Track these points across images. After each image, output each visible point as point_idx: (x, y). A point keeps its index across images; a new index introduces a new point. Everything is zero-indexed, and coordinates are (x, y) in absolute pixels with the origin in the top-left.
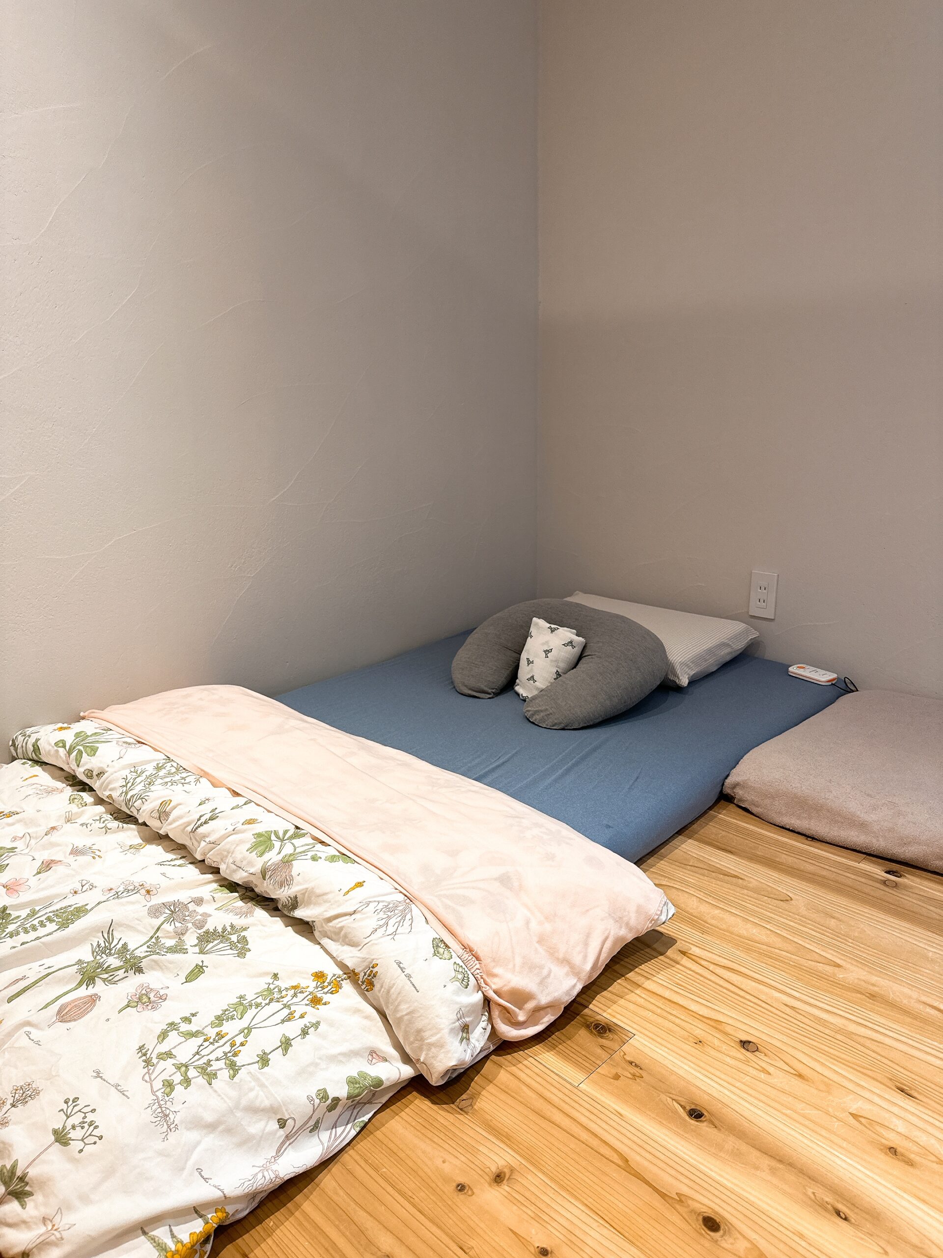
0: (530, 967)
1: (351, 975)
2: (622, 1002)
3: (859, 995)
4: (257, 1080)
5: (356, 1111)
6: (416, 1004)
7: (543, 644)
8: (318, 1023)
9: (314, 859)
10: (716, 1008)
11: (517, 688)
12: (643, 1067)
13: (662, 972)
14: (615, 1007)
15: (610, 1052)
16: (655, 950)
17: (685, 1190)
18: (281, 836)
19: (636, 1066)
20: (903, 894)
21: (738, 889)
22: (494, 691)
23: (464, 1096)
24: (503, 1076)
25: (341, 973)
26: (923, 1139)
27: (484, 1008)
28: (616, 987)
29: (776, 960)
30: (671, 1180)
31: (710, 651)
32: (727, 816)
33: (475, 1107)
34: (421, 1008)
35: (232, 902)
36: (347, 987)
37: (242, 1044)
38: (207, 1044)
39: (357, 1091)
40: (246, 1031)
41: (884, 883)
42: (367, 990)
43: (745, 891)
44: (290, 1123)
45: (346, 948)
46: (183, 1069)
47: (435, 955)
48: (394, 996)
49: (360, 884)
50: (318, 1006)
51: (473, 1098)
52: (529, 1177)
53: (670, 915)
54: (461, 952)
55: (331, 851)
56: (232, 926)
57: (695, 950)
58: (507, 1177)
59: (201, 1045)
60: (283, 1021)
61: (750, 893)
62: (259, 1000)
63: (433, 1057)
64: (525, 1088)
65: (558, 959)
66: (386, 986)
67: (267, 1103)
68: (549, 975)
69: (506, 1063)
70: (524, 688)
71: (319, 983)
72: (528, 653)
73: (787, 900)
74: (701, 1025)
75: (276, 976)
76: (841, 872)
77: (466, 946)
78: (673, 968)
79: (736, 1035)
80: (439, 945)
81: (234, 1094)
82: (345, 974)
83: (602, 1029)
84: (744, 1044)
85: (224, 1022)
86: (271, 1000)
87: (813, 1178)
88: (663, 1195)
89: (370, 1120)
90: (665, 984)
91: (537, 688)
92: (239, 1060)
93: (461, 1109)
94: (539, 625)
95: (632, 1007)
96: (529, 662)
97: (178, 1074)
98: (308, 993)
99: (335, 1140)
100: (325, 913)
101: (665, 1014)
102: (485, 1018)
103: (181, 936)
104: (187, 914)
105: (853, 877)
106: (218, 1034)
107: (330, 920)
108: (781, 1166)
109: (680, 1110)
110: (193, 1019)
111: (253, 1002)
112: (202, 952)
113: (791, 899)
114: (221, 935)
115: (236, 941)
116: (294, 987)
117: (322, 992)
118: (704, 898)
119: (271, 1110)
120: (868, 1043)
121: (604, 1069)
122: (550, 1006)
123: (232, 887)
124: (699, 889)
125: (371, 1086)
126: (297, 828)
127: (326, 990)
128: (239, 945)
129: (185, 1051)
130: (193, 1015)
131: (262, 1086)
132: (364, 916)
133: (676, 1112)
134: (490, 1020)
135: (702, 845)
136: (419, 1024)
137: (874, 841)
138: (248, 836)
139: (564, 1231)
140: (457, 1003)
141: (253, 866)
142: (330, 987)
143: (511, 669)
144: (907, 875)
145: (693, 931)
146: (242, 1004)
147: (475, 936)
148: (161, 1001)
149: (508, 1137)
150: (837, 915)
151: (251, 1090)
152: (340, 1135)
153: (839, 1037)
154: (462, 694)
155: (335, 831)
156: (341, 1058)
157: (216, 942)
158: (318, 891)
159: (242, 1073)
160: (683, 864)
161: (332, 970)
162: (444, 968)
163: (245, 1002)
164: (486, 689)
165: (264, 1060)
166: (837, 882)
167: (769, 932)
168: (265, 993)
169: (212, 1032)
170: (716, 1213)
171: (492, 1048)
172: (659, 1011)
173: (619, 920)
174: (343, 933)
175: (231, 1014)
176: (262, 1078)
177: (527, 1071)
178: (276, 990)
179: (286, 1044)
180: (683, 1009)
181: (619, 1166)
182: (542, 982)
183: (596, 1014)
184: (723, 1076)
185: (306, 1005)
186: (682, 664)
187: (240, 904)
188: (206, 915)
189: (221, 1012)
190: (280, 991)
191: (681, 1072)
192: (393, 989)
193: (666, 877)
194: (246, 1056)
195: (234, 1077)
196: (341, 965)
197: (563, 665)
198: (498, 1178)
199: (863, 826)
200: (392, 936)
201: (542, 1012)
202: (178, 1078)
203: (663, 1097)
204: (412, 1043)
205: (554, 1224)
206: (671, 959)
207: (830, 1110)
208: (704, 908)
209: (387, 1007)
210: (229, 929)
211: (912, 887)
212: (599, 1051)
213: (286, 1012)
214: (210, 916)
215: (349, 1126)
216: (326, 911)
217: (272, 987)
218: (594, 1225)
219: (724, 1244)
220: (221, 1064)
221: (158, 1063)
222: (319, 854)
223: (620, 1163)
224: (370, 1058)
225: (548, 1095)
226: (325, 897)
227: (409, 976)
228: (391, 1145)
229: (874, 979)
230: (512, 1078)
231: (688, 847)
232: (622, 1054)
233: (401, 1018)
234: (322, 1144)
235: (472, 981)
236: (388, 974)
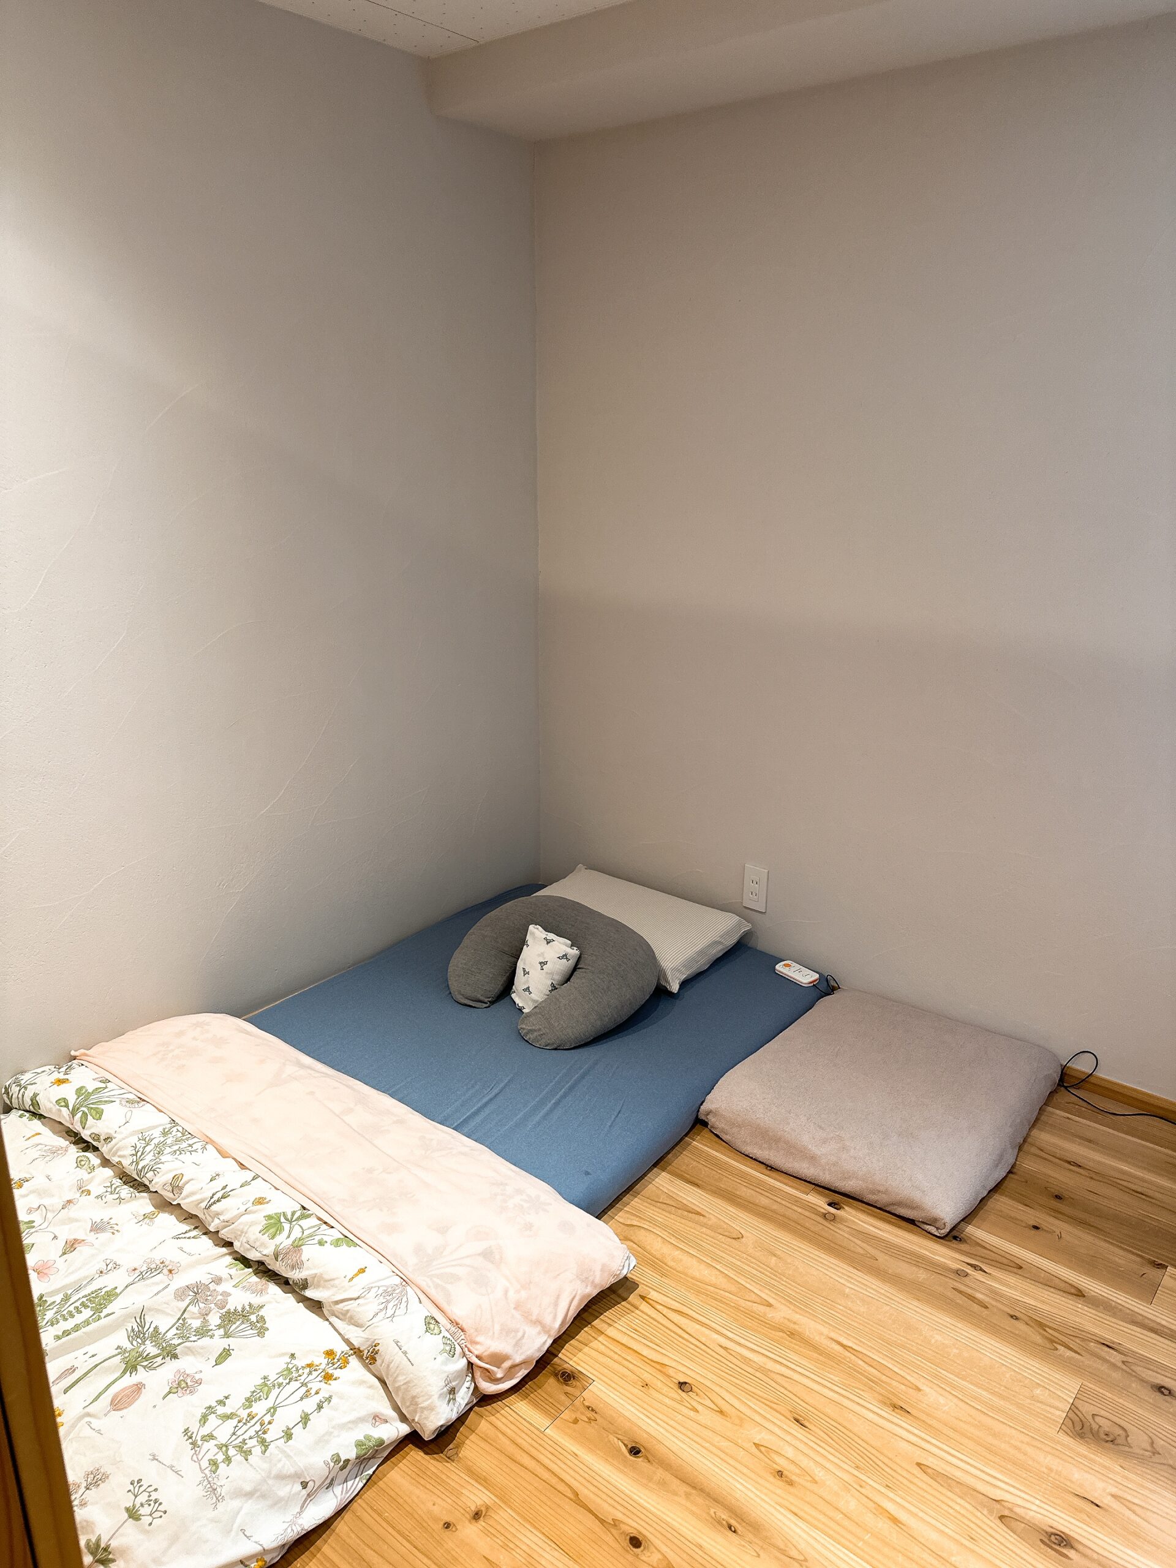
0: (507, 1331)
1: (357, 1352)
2: (586, 1349)
3: (781, 1334)
4: (283, 1452)
5: (362, 1466)
6: (412, 1375)
7: (539, 955)
8: (331, 1397)
9: (321, 1243)
10: (664, 1351)
11: (513, 996)
12: (597, 1411)
13: (623, 1319)
14: (580, 1355)
15: (573, 1398)
16: (619, 1296)
17: (620, 1516)
18: (289, 1217)
19: (593, 1410)
20: (840, 1229)
21: (698, 1227)
22: (490, 1000)
23: (451, 1446)
24: (484, 1426)
25: (348, 1348)
26: (805, 1462)
27: (468, 1370)
28: (582, 1335)
29: (721, 1301)
30: (610, 1509)
31: (701, 952)
32: (699, 1144)
33: (460, 1455)
34: (416, 1379)
35: (248, 1277)
36: (354, 1361)
37: (270, 1423)
38: (240, 1425)
39: (364, 1452)
40: (272, 1410)
41: (824, 1216)
42: (370, 1364)
43: (704, 1230)
44: (311, 1484)
45: (352, 1328)
46: (224, 1449)
47: (427, 1331)
48: (393, 1370)
49: (362, 1271)
50: (330, 1382)
51: (458, 1447)
52: (500, 1513)
53: (631, 1268)
54: (449, 1326)
55: (335, 1234)
56: (250, 1305)
57: (653, 1295)
58: (483, 1514)
59: (237, 1426)
60: (302, 1399)
61: (709, 1232)
62: (281, 1380)
63: (425, 1418)
64: (500, 1435)
65: (531, 1321)
66: (386, 1362)
67: (292, 1471)
68: (523, 1336)
69: (487, 1413)
70: (520, 997)
71: (330, 1360)
72: (524, 963)
73: (739, 1238)
74: (648, 1368)
75: (293, 1356)
76: (789, 1205)
77: (453, 1321)
78: (633, 1314)
79: (677, 1377)
80: (430, 1322)
81: (266, 1466)
82: (351, 1349)
83: (567, 1377)
84: (682, 1385)
85: (253, 1403)
86: (291, 1380)
87: (716, 1500)
88: (602, 1521)
89: (374, 1472)
90: (624, 1330)
91: (534, 1001)
92: (268, 1437)
93: (449, 1458)
94: (536, 932)
95: (594, 1354)
96: (525, 973)
97: (221, 1453)
98: (321, 1370)
99: (347, 1493)
100: (333, 1297)
101: (620, 1359)
102: (468, 1379)
103: (205, 1316)
104: (209, 1293)
105: (800, 1210)
106: (249, 1415)
107: (337, 1303)
108: (694, 1491)
109: (623, 1448)
110: (227, 1401)
111: (276, 1382)
112: (227, 1335)
113: (743, 1237)
114: (242, 1315)
115: (255, 1321)
116: (309, 1366)
117: (332, 1368)
118: (668, 1239)
119: (297, 1475)
120: (779, 1379)
121: (567, 1415)
122: (524, 1363)
123: (245, 1262)
124: (664, 1227)
125: (374, 1446)
126: (304, 1208)
127: (335, 1366)
128: (259, 1325)
129: (224, 1432)
130: (226, 1398)
131: (288, 1456)
132: (366, 1301)
133: (620, 1450)
134: (473, 1379)
135: (673, 1178)
136: (414, 1392)
137: (821, 1174)
138: (258, 1217)
139: (525, 1555)
140: (445, 1372)
141: (266, 1247)
142: (339, 1363)
143: (508, 974)
144: (846, 1208)
145: (655, 1275)
146: (266, 1385)
147: (459, 1311)
148: (196, 1385)
149: (485, 1480)
150: (778, 1253)
151: (280, 1461)
152: (350, 1488)
153: (758, 1374)
154: (459, 1003)
155: (337, 1209)
156: (350, 1425)
157: (238, 1323)
158: (326, 1277)
159: (272, 1447)
160: (655, 1201)
161: (341, 1347)
162: (435, 1342)
163: (269, 1383)
164: (482, 998)
165: (288, 1435)
166: (784, 1216)
167: (718, 1273)
168: (285, 1373)
169: (244, 1414)
170: (640, 1533)
171: (475, 1402)
172: (616, 1357)
173: (585, 1281)
174: (349, 1315)
175: (258, 1395)
176: (288, 1451)
177: (504, 1420)
178: (294, 1369)
179: (305, 1419)
180: (637, 1354)
181: (571, 1500)
182: (518, 1344)
183: (562, 1363)
184: (660, 1416)
185: (320, 1381)
186: (673, 969)
187: (255, 1279)
188: (226, 1294)
189: (250, 1394)
190: (297, 1370)
191: (627, 1414)
192: (393, 1363)
193: (637, 1216)
194: (274, 1432)
195: (265, 1452)
196: (347, 1342)
197: (558, 978)
198: (477, 1516)
199: (813, 1159)
200: (391, 1318)
201: (517, 1368)
202: (220, 1457)
203: (611, 1437)
204: (408, 1407)
205: (518, 1550)
206: (632, 1305)
207: (740, 1441)
208: (666, 1250)
209: (388, 1378)
210: (247, 1308)
211: (846, 1220)
212: (563, 1398)
213: (304, 1389)
214: (229, 1295)
215: (358, 1479)
216: (334, 1295)
217: (290, 1366)
218: (548, 1549)
219: (643, 1558)
220: (254, 1442)
221: (202, 1444)
222: (325, 1238)
223: (572, 1496)
224: (374, 1421)
225: (519, 1441)
226: (332, 1283)
227: (405, 1353)
228: (392, 1493)
229: (796, 1317)
230: (490, 1427)
231: (662, 1182)
232: (582, 1399)
233: (399, 1387)
234: (337, 1497)
235: (458, 1348)
236: (388, 1352)
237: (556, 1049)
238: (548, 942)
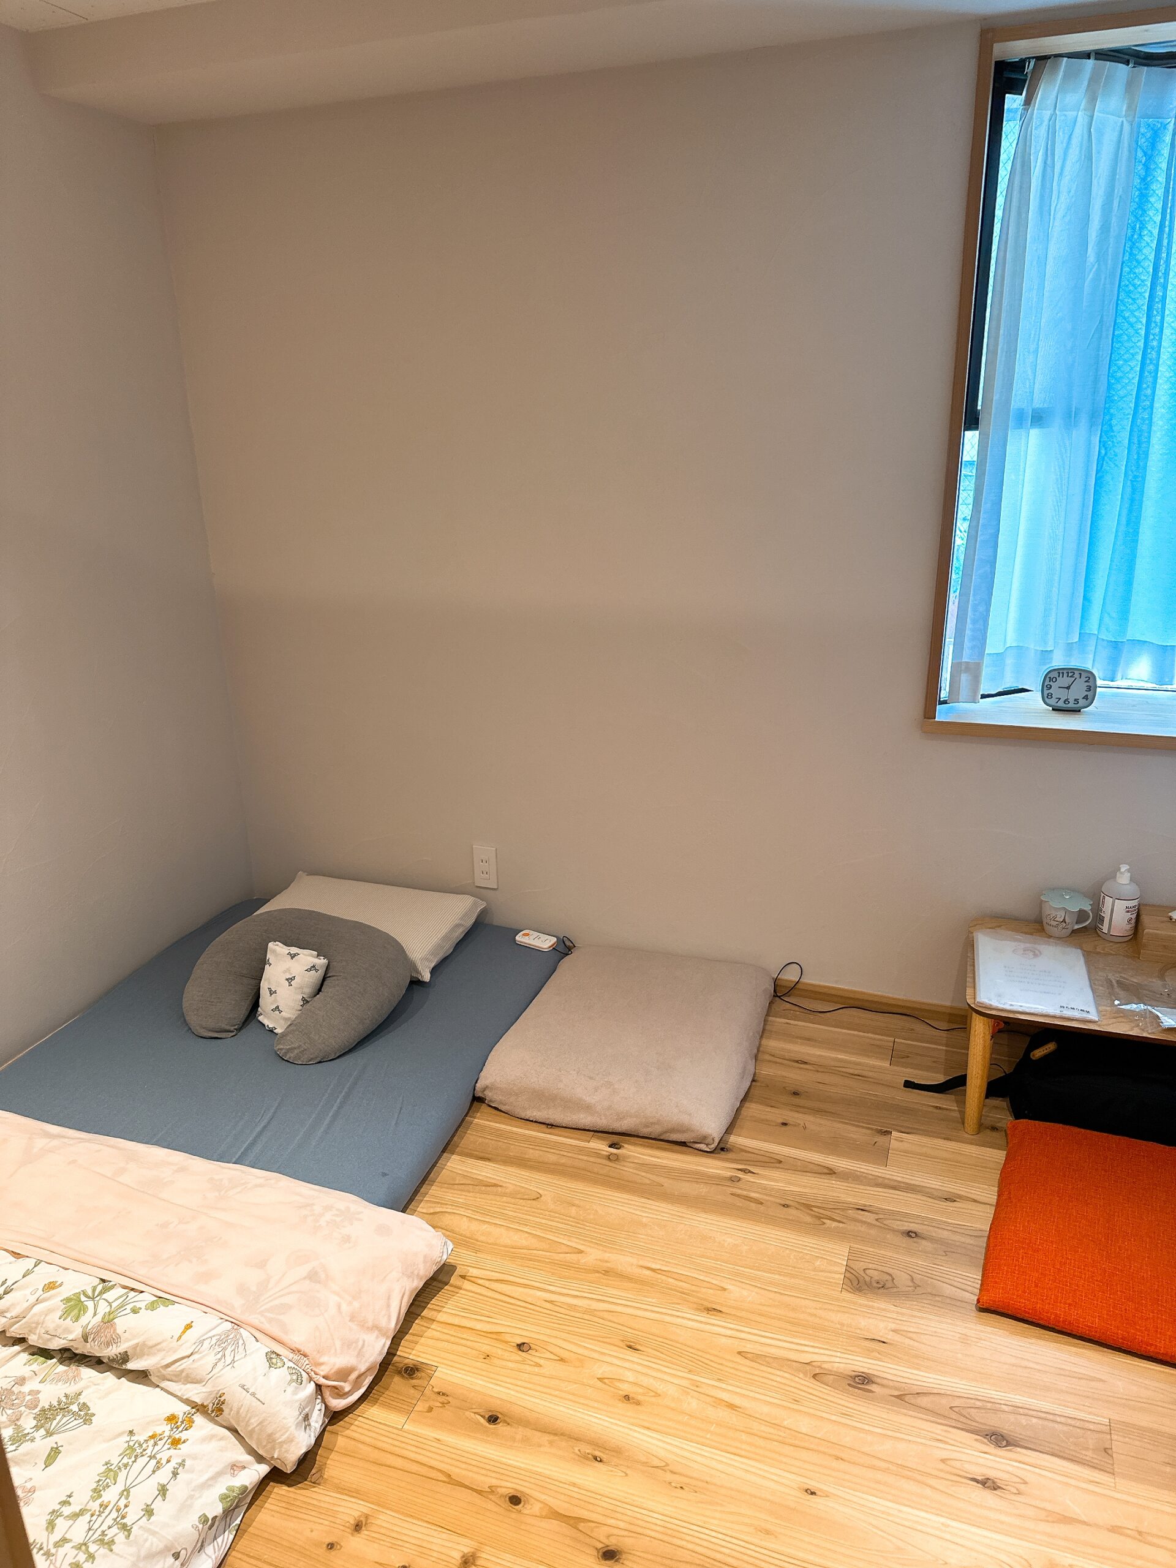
0: (348, 1344)
1: (201, 1409)
2: (422, 1340)
3: (597, 1275)
4: (149, 1531)
5: (228, 1519)
6: (264, 1415)
7: (285, 972)
8: (184, 1461)
9: (135, 1311)
10: (496, 1321)
11: (260, 1018)
12: (448, 1393)
13: (449, 1302)
14: (418, 1347)
15: (422, 1389)
16: (440, 1282)
17: (494, 1482)
18: (90, 1293)
19: (443, 1394)
20: (624, 1166)
21: (498, 1198)
22: (236, 1027)
23: (313, 1471)
24: (341, 1441)
25: (189, 1408)
26: (645, 1381)
27: (316, 1392)
28: (415, 1328)
29: (536, 1261)
30: (483, 1478)
31: (445, 938)
32: (482, 1120)
33: (325, 1476)
34: (269, 1417)
35: (53, 1368)
36: (199, 1419)
37: (126, 1506)
38: (94, 1518)
39: (229, 1504)
40: (125, 1493)
41: (608, 1158)
42: (217, 1416)
43: (505, 1199)
44: (183, 1553)
45: (189, 1386)
46: (83, 1548)
47: (270, 1367)
48: (243, 1415)
49: (189, 1326)
50: (179, 1446)
51: (320, 1470)
52: (380, 1517)
53: (449, 1252)
54: (291, 1356)
55: (147, 1298)
56: (66, 1396)
57: (473, 1272)
58: (364, 1523)
59: (90, 1521)
60: (154, 1472)
61: (509, 1199)
62: (125, 1460)
63: (286, 1452)
64: (361, 1446)
65: (368, 1328)
66: (235, 1409)
67: (161, 1546)
68: (363, 1345)
69: (341, 1429)
70: (269, 1018)
71: (173, 1425)
72: (269, 983)
73: (538, 1198)
74: (487, 1341)
75: (131, 1432)
76: (576, 1156)
77: (295, 1349)
78: (458, 1295)
79: (513, 1340)
80: (272, 1358)
81: (133, 1550)
82: (193, 1408)
83: (411, 1371)
84: (520, 1346)
85: (102, 1492)
86: (136, 1457)
87: (577, 1439)
88: (479, 1492)
89: (241, 1521)
90: (453, 1312)
91: (286, 1019)
92: (128, 1521)
93: (314, 1483)
94: (277, 950)
95: (431, 1342)
96: (272, 992)
97: (81, 1553)
98: (167, 1438)
99: (219, 1550)
100: (163, 1361)
101: (457, 1340)
102: (318, 1401)
103: (16, 1422)
104: (14, 1397)
105: (585, 1158)
106: (101, 1506)
107: (168, 1366)
108: (556, 1438)
109: (482, 1420)
110: (71, 1500)
111: (120, 1464)
112: (49, 1434)
113: (541, 1196)
114: (61, 1408)
115: (77, 1410)
116: (152, 1437)
117: (177, 1432)
118: (473, 1216)
119: (167, 1549)
120: (606, 1315)
121: (421, 1406)
122: (368, 1370)
123: (45, 1353)
124: (466, 1206)
125: (239, 1495)
126: (104, 1281)
127: (180, 1429)
128: (82, 1413)
129: (78, 1531)
130: (70, 1496)
131: (154, 1533)
132: (201, 1355)
133: (478, 1423)
134: (323, 1401)
135: (464, 1159)
136: (269, 1430)
137: (598, 1120)
138: (55, 1301)
139: (414, 1547)
140: (297, 1401)
141: (70, 1332)
142: (183, 1425)
143: (251, 998)
144: (626, 1146)
145: (469, 1253)
146: (111, 1470)
147: (297, 1339)
148: (30, 1494)
149: (357, 1492)
150: (577, 1202)
151: (146, 1540)
152: (222, 1546)
153: (586, 1317)
154: (202, 1037)
155: (141, 1272)
156: (210, 1483)
157: (58, 1418)
158: (150, 1343)
159: (135, 1530)
160: (451, 1185)
161: (181, 1409)
162: (281, 1375)
163: (112, 1467)
164: (228, 1028)
165: (149, 1512)
166: (573, 1167)
167: (527, 1235)
168: (128, 1452)
169: (95, 1506)
170: (516, 1490)
171: (327, 1421)
172: (453, 1339)
173: (410, 1276)
174: (184, 1374)
175: (105, 1483)
176: (152, 1527)
177: (360, 1430)
178: (137, 1445)
179: (163, 1491)
180: (471, 1331)
181: (444, 1482)
182: (360, 1354)
183: (402, 1359)
184: (508, 1380)
185: (169, 1449)
186: (422, 959)
187: (61, 1368)
188: (35, 1393)
189: (96, 1485)
190: (140, 1445)
191: (477, 1388)
192: (242, 1409)
193: (438, 1203)
194: (133, 1515)
195: (129, 1536)
196: (187, 1402)
197: (308, 991)
198: (358, 1527)
199: (589, 1108)
200: (231, 1365)
201: (363, 1377)
202: (82, 1557)
203: (467, 1413)
204: (265, 1446)
205: (407, 1545)
206: (455, 1287)
207: (585, 1381)
208: (474, 1226)
209: (238, 1425)
210: (64, 1400)
211: (629, 1157)
212: (412, 1391)
213: (153, 1462)
214: (38, 1392)
215: (227, 1532)
216: (162, 1359)
217: (131, 1444)
218: (435, 1534)
219: (526, 1512)
220: (115, 1530)
221: (57, 1551)
222: (138, 1305)
223: (445, 1479)
224: (232, 1471)
225: (380, 1445)
226: (159, 1347)
227: (253, 1394)
228: (266, 1535)
229: (607, 1256)
230: (348, 1440)
231: (454, 1164)
232: (431, 1387)
233: (253, 1430)
234: (210, 1557)
235: (304, 1374)
236: (236, 1399)
237: (320, 1062)
238: (293, 956)
